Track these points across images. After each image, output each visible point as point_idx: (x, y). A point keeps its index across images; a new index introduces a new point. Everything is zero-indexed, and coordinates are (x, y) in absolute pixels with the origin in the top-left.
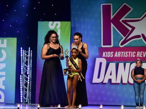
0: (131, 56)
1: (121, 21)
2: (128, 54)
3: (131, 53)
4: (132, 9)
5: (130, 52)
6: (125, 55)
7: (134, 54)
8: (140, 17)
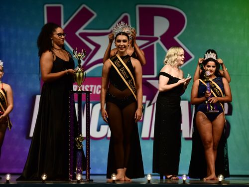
0: (94, 93)
1: (77, 33)
2: (89, 89)
3: (93, 88)
4: (95, 15)
5: (92, 86)
6: (85, 89)
7: (99, 89)
8: (108, 29)
